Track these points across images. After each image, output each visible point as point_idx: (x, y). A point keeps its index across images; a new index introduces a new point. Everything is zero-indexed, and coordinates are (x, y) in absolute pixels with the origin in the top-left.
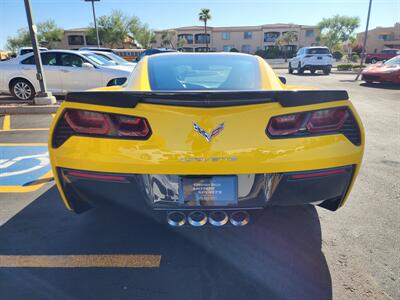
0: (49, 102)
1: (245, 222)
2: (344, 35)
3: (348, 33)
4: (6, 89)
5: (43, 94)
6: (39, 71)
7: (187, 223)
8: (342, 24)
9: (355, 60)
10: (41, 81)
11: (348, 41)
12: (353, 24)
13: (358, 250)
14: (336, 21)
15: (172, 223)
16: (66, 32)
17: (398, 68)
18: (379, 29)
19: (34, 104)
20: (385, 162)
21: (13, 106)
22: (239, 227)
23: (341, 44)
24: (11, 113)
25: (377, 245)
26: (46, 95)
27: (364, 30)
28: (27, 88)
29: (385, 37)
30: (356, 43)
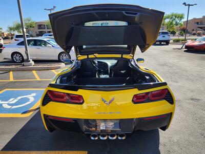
0: (31, 65)
1: (124, 138)
2: (176, 22)
3: (178, 21)
4: (10, 57)
5: (28, 61)
6: (26, 50)
7: (99, 138)
8: (176, 17)
9: (182, 35)
10: (27, 55)
11: (179, 26)
12: (181, 17)
13: (176, 148)
14: (172, 16)
15: (92, 138)
16: (37, 23)
17: (204, 43)
18: (195, 19)
19: (23, 66)
20: (192, 99)
21: (14, 67)
22: (122, 140)
23: (175, 27)
24: (13, 70)
25: (185, 146)
26: (29, 61)
27: (186, 20)
28: (20, 57)
29: (198, 23)
30: (183, 26)
